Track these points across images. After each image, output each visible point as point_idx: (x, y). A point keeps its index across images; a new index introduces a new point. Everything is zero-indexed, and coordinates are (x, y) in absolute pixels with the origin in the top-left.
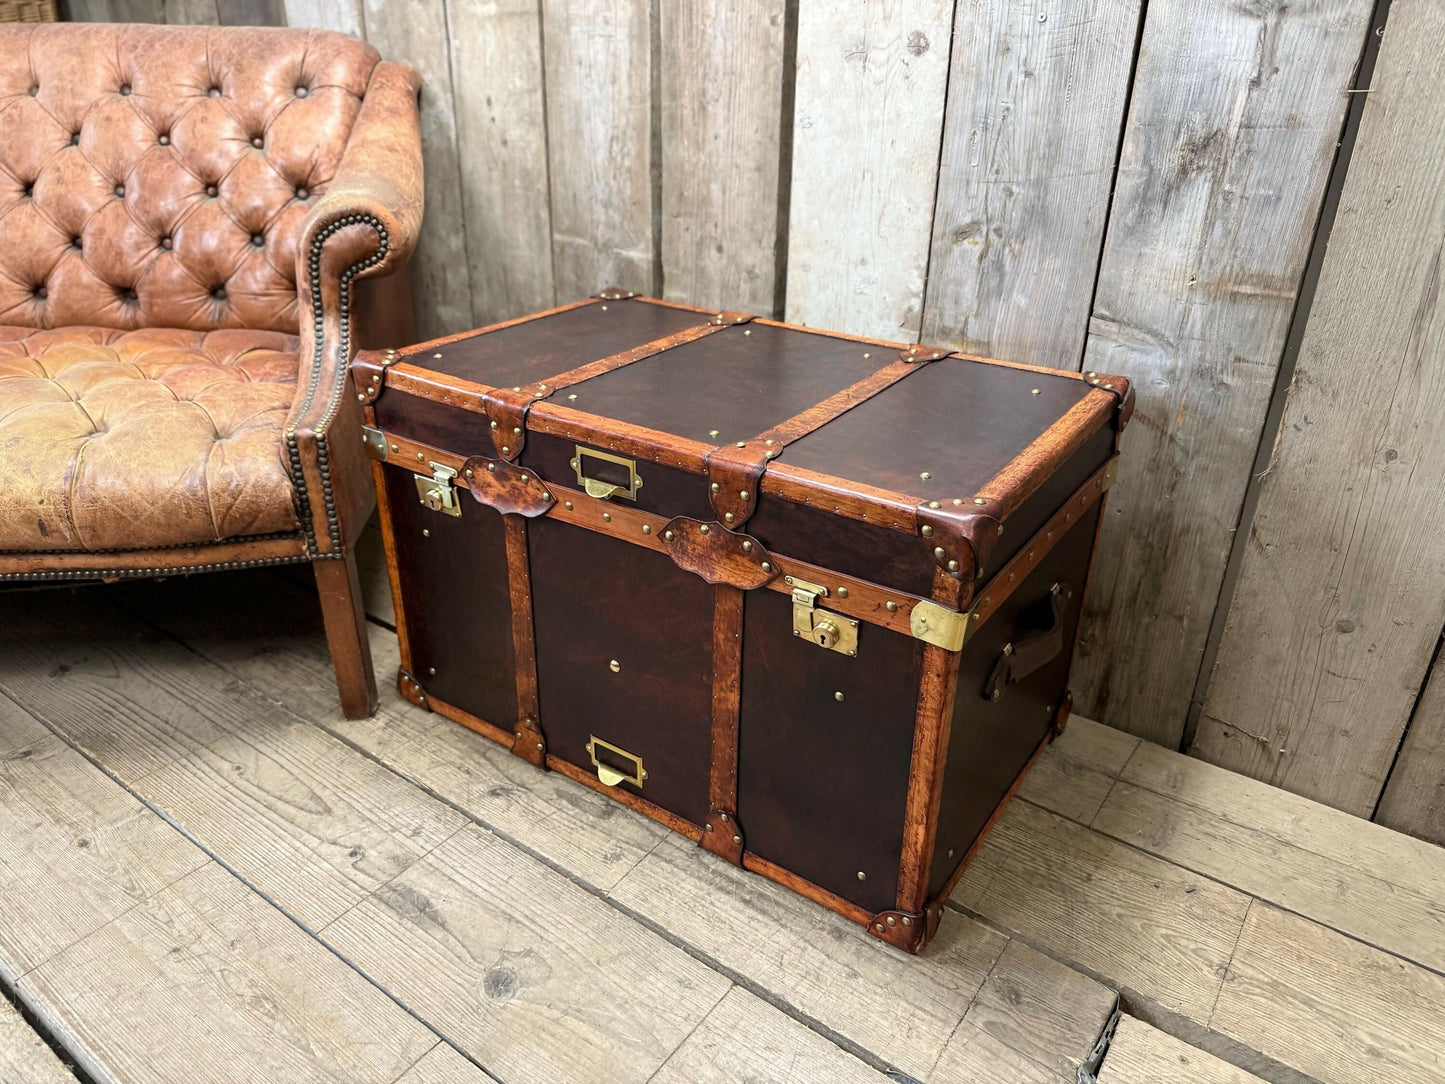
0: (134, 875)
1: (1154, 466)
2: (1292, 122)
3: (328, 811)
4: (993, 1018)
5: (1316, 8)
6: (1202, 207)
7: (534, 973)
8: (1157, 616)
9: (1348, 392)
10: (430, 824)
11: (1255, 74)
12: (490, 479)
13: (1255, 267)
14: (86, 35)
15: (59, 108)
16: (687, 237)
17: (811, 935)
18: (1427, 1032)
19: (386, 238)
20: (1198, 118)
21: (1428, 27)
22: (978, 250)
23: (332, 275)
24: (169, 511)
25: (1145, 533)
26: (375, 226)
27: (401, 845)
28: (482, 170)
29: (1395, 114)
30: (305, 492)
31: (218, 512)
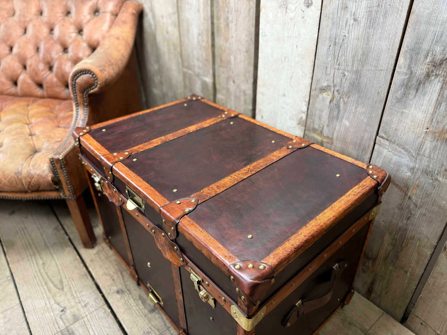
1: (401, 207)
3: (63, 289)
8: (396, 268)
10: (92, 303)
12: (107, 187)
15: (20, 21)
16: (223, 76)
19: (97, 80)
20: (438, 49)
22: (329, 98)
23: (80, 92)
24: (10, 182)
25: (394, 233)
26: (93, 75)
27: (78, 310)
28: (161, 41)
30: (59, 177)
31: (26, 184)
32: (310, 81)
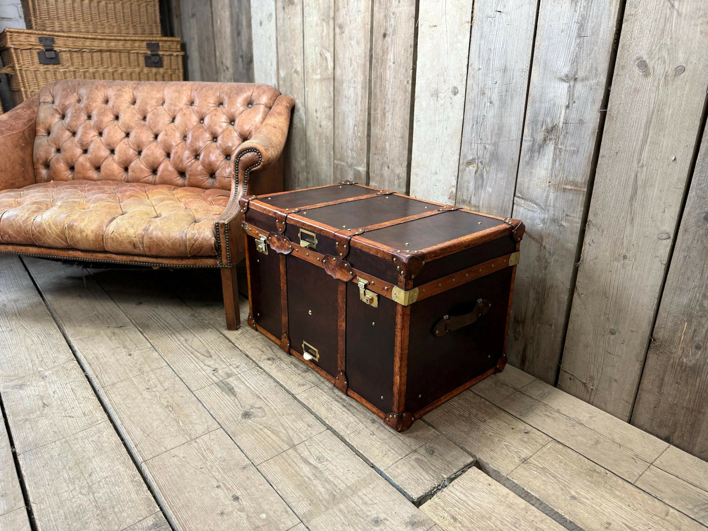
0: (142, 366)
1: (539, 259)
2: (581, 122)
3: (211, 356)
4: (420, 457)
5: (586, 79)
6: (552, 154)
7: (260, 414)
8: (542, 324)
9: (607, 230)
10: (243, 365)
11: (567, 104)
12: (276, 241)
13: (571, 178)
14: (182, 86)
15: (170, 110)
16: (378, 162)
17: (363, 420)
18: (603, 496)
19: (261, 157)
20: (549, 120)
21: (626, 86)
22: (475, 169)
23: (242, 170)
24: (174, 244)
25: (536, 287)
26: (258, 153)
27: (231, 370)
28: (313, 136)
29: (617, 119)
30: (220, 242)
31: (189, 246)
32: (458, 157)
